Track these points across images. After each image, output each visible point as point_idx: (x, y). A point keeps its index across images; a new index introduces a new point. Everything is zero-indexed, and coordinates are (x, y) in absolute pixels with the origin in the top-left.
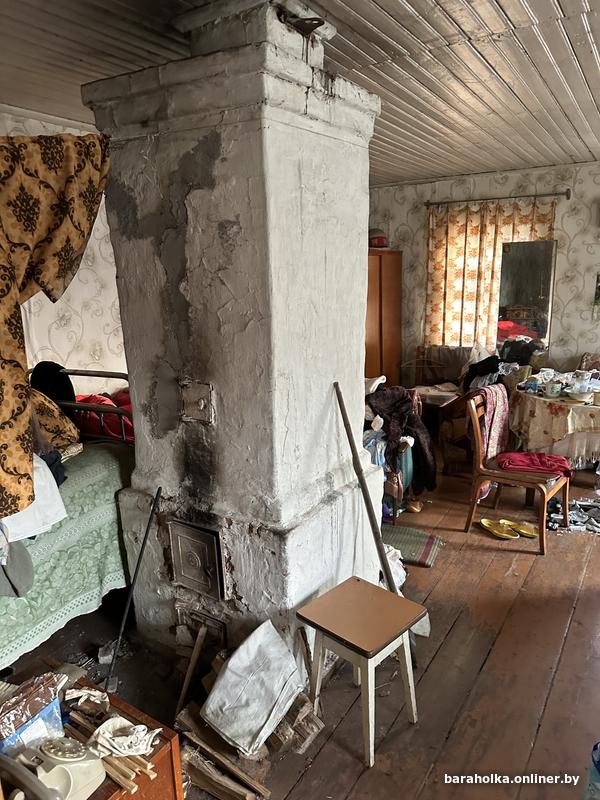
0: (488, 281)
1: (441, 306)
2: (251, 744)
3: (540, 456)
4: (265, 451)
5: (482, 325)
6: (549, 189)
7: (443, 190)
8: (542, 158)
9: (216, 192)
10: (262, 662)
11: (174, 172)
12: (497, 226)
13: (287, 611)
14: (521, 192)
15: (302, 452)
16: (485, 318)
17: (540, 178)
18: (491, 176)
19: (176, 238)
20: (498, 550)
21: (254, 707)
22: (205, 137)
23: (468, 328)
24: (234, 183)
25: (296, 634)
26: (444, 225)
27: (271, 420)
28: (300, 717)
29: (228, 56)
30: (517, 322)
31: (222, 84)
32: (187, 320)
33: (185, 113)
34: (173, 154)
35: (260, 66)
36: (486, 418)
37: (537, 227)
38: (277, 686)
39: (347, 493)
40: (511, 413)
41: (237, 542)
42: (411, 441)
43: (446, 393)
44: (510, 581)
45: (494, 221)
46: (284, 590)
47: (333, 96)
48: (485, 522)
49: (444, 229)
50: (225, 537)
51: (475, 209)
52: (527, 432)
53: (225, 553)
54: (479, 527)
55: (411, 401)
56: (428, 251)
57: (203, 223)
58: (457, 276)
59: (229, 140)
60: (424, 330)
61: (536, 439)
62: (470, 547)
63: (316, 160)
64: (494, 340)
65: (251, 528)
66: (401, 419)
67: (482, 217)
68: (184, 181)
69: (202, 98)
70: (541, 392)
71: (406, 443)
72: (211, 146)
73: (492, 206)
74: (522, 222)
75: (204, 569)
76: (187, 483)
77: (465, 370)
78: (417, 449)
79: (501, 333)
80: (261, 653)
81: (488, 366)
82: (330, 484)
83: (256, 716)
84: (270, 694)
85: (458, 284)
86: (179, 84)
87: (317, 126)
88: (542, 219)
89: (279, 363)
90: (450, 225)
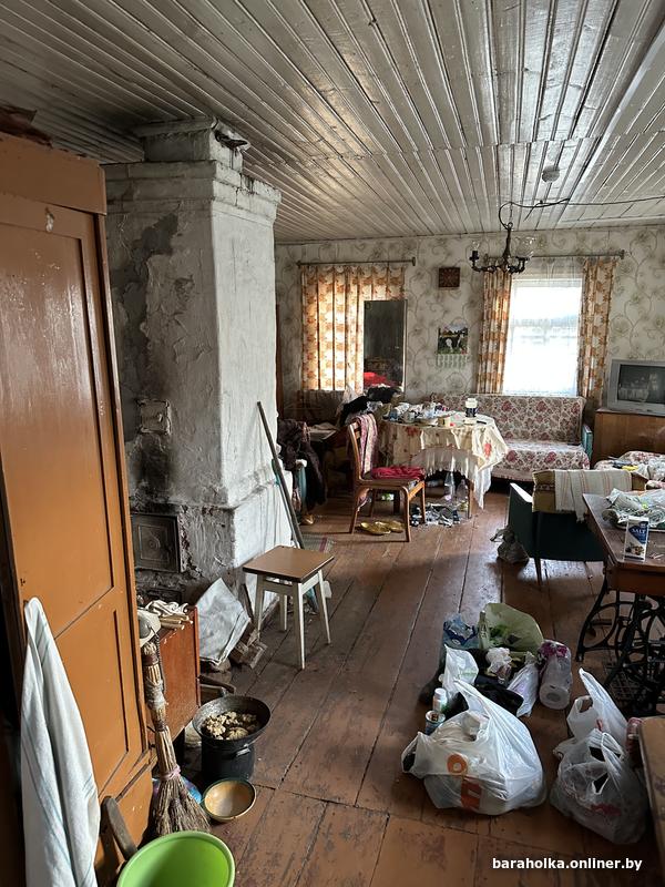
0: (354, 333)
1: (316, 355)
2: (219, 657)
3: (402, 468)
4: (213, 451)
5: (351, 372)
6: (399, 257)
7: (312, 252)
8: (392, 231)
9: (174, 258)
10: (218, 605)
11: (137, 241)
12: (359, 286)
13: (234, 569)
14: (376, 258)
15: (238, 453)
16: (353, 365)
17: (392, 246)
18: (352, 242)
19: (138, 289)
20: (375, 542)
21: (217, 635)
22: (165, 218)
23: (340, 375)
24: (188, 252)
25: (241, 589)
26: (314, 284)
27: (219, 426)
28: (251, 641)
29: (187, 166)
30: (378, 372)
31: (180, 183)
32: (146, 351)
33: (147, 198)
34: (136, 227)
35: (213, 175)
36: (362, 441)
37: (390, 288)
38: (233, 619)
39: (270, 487)
40: (379, 437)
41: (192, 523)
42: (305, 463)
43: (325, 430)
44: (386, 560)
45: (356, 282)
46: (232, 553)
47: (252, 193)
48: (364, 525)
49: (315, 286)
50: (182, 521)
51: (340, 270)
52: (392, 452)
53: (181, 534)
54: (361, 530)
55: (302, 431)
56: (302, 307)
57: (161, 280)
58: (328, 328)
59: (185, 222)
60: (302, 376)
61: (398, 456)
62: (354, 542)
63: (242, 238)
64: (361, 384)
65: (204, 510)
66: (295, 445)
67: (347, 277)
68: (146, 248)
69: (164, 190)
70: (401, 421)
71: (301, 464)
72: (169, 225)
73: (354, 269)
74: (379, 284)
75: (165, 548)
76: (144, 484)
77: (340, 409)
78: (309, 469)
79: (366, 382)
80: (216, 601)
81: (359, 405)
82: (257, 480)
83: (220, 640)
84: (228, 624)
85: (329, 335)
86: (145, 179)
87: (243, 214)
88: (395, 282)
89: (224, 384)
90: (320, 284)
